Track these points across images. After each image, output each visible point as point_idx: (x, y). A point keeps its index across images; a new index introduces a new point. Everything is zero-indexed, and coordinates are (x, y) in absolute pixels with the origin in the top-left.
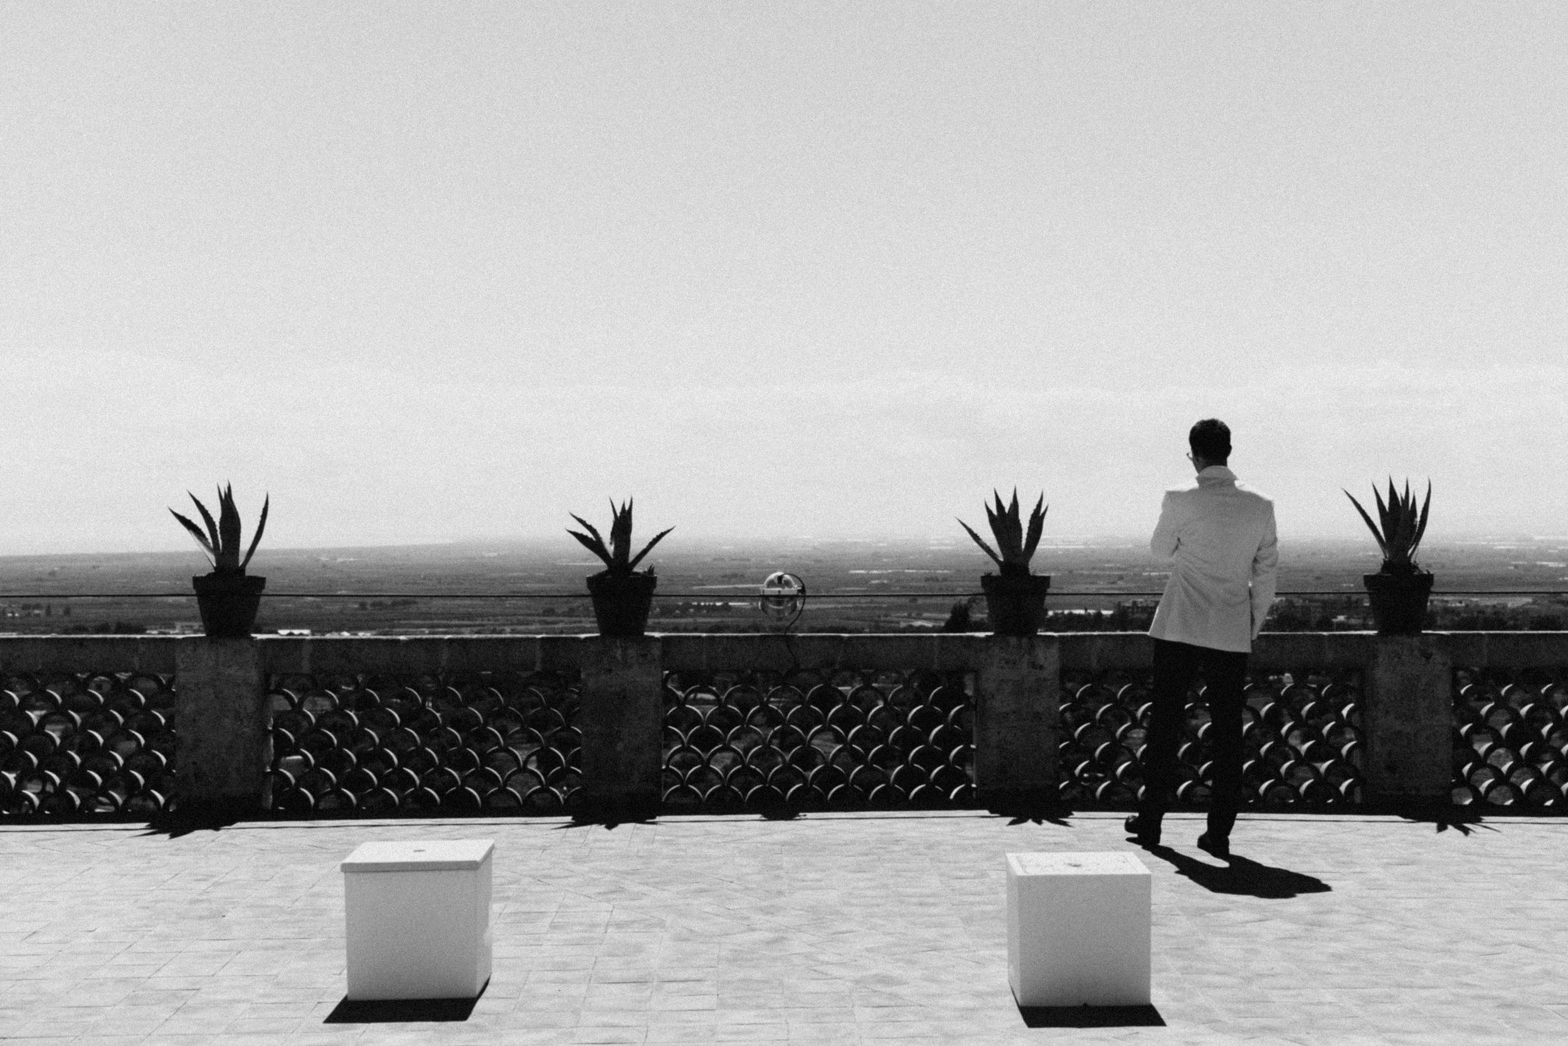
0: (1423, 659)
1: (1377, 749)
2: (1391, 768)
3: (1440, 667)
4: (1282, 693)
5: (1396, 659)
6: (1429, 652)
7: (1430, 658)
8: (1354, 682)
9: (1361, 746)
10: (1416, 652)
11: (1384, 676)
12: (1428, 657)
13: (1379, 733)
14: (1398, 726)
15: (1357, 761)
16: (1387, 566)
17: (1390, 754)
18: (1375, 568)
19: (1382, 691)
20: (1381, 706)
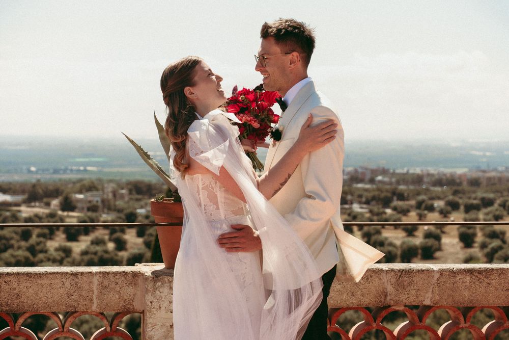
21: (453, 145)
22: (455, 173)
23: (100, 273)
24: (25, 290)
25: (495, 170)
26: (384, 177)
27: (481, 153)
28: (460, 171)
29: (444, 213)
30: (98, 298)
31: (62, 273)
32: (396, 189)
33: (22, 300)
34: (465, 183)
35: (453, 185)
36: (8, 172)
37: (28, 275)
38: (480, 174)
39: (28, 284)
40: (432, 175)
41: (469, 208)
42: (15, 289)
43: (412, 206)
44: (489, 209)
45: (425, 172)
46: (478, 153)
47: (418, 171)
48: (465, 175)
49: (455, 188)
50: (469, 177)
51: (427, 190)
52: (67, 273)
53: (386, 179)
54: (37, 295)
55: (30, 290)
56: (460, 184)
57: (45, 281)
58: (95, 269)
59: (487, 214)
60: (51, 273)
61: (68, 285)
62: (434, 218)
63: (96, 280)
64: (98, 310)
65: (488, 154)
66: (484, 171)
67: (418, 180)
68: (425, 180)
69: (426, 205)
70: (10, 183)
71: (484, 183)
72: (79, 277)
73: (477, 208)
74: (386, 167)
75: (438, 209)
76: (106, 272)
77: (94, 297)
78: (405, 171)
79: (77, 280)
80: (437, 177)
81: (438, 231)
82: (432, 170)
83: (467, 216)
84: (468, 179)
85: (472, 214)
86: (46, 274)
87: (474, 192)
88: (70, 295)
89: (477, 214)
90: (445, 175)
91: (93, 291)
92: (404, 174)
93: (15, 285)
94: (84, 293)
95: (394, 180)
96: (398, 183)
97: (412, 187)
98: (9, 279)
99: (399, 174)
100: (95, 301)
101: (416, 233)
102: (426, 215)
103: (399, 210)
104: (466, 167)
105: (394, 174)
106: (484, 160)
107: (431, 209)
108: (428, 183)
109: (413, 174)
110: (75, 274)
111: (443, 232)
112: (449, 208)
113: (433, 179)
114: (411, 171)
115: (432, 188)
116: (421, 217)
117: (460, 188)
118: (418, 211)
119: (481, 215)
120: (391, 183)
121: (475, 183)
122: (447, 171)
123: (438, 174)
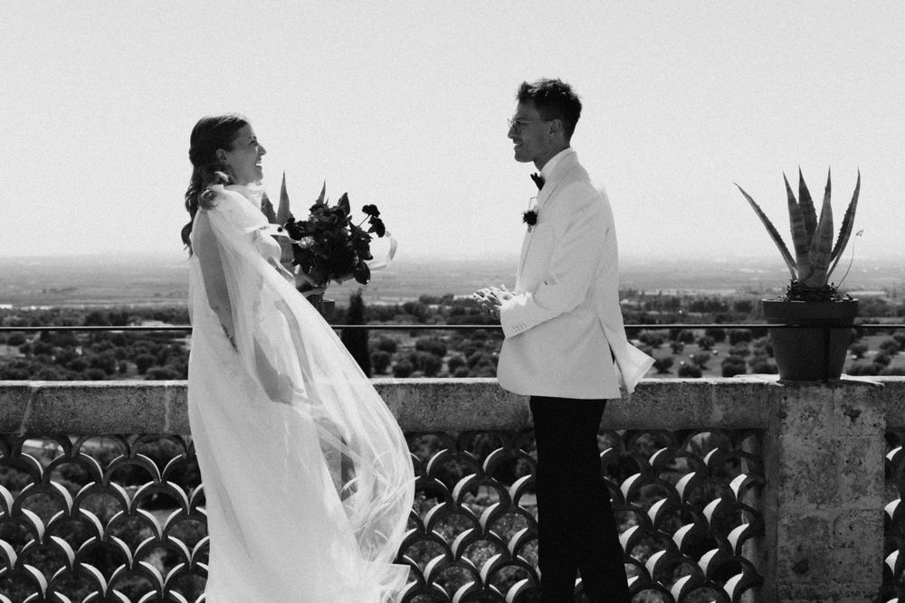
0: (848, 418)
1: (782, 542)
2: (801, 568)
3: (870, 430)
4: (651, 461)
5: (812, 419)
6: (855, 409)
7: (857, 416)
8: (747, 445)
9: (756, 532)
10: (837, 410)
11: (795, 444)
12: (854, 415)
13: (785, 521)
14: (810, 510)
15: (749, 553)
16: (796, 290)
17: (799, 549)
18: (779, 292)
19: (790, 463)
20: (790, 484)
21: (718, 260)
22: (719, 295)
23: (173, 387)
24: (82, 407)
25: (769, 291)
26: (630, 300)
27: (753, 271)
28: (725, 293)
29: (706, 345)
30: (171, 417)
31: (126, 388)
32: (645, 314)
33: (78, 419)
34: (731, 308)
35: (717, 310)
36: (171, 296)
37: (85, 389)
38: (751, 297)
39: (86, 401)
40: (691, 298)
41: (737, 338)
42: (69, 407)
43: (665, 337)
44: (761, 340)
45: (682, 294)
46: (748, 270)
47: (673, 293)
48: (731, 298)
49: (719, 314)
50: (737, 300)
51: (684, 316)
52: (132, 387)
53: (634, 303)
54: (96, 413)
55: (88, 408)
56: (725, 308)
57: (106, 397)
58: (167, 383)
59: (758, 346)
60: (113, 387)
61: (134, 401)
62: (692, 350)
63: (168, 396)
64: (171, 432)
65: (760, 271)
66: (756, 293)
67: (674, 303)
68: (682, 303)
69: (683, 335)
70: (173, 310)
71: (756, 307)
72: (148, 392)
73: (746, 338)
74: (633, 289)
75: (697, 339)
76: (181, 387)
77: (166, 416)
78: (657, 293)
79: (145, 396)
80: (696, 300)
81: (698, 367)
82: (691, 292)
83: (733, 348)
84: (736, 303)
85: (741, 347)
86: (108, 388)
87: (743, 319)
88: (136, 414)
89: (746, 345)
90: (706, 298)
91: (164, 409)
92: (655, 297)
93: (70, 401)
94: (154, 412)
95: (643, 304)
96: (648, 307)
97: (665, 313)
98: (62, 394)
99: (648, 296)
100: (167, 421)
101: (670, 370)
102: (682, 346)
103: (650, 340)
104: (731, 288)
105: (642, 297)
106: (756, 279)
107: (689, 339)
108: (686, 308)
109: (667, 296)
110: (143, 389)
111: (704, 368)
112: (712, 339)
113: (692, 302)
114: (665, 293)
115: (690, 314)
116: (677, 350)
117: (725, 314)
118: (672, 342)
119: (751, 348)
120: (639, 308)
121: (744, 307)
122: (710, 293)
123: (698, 295)
